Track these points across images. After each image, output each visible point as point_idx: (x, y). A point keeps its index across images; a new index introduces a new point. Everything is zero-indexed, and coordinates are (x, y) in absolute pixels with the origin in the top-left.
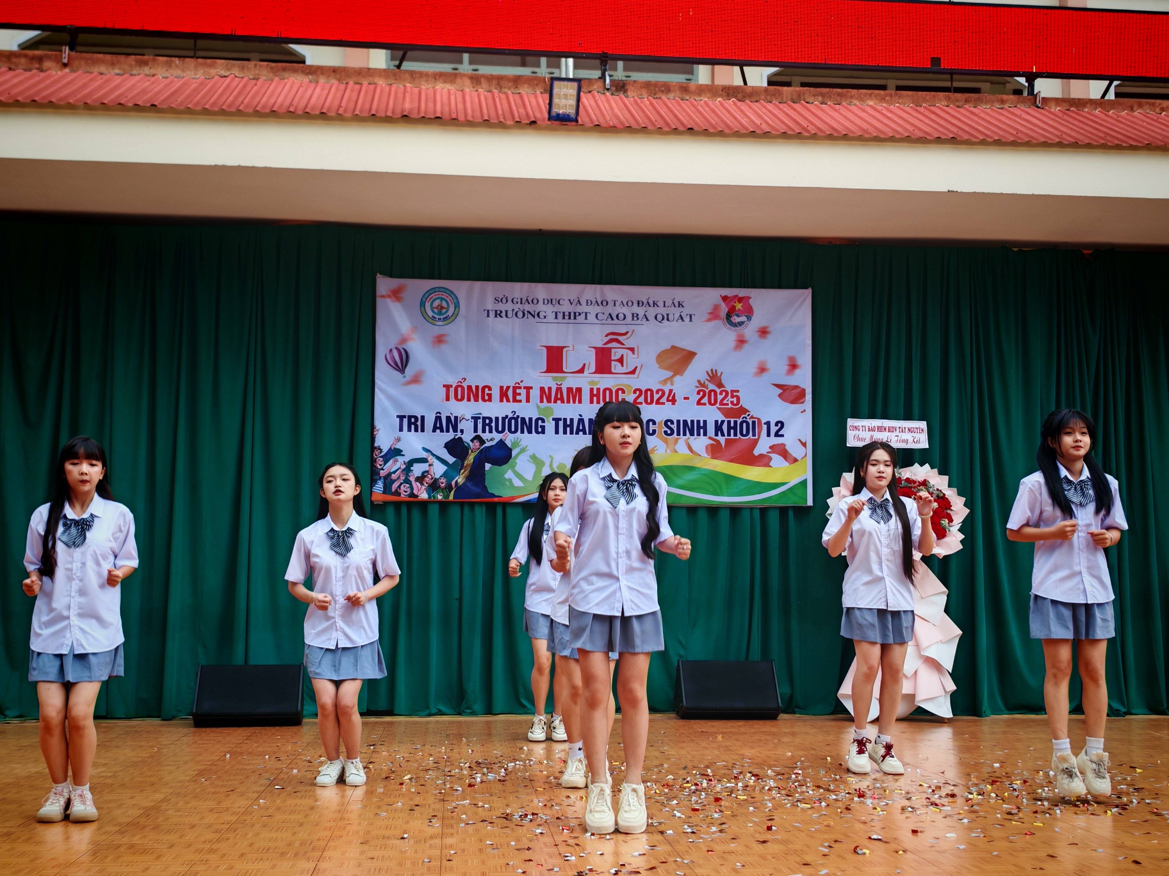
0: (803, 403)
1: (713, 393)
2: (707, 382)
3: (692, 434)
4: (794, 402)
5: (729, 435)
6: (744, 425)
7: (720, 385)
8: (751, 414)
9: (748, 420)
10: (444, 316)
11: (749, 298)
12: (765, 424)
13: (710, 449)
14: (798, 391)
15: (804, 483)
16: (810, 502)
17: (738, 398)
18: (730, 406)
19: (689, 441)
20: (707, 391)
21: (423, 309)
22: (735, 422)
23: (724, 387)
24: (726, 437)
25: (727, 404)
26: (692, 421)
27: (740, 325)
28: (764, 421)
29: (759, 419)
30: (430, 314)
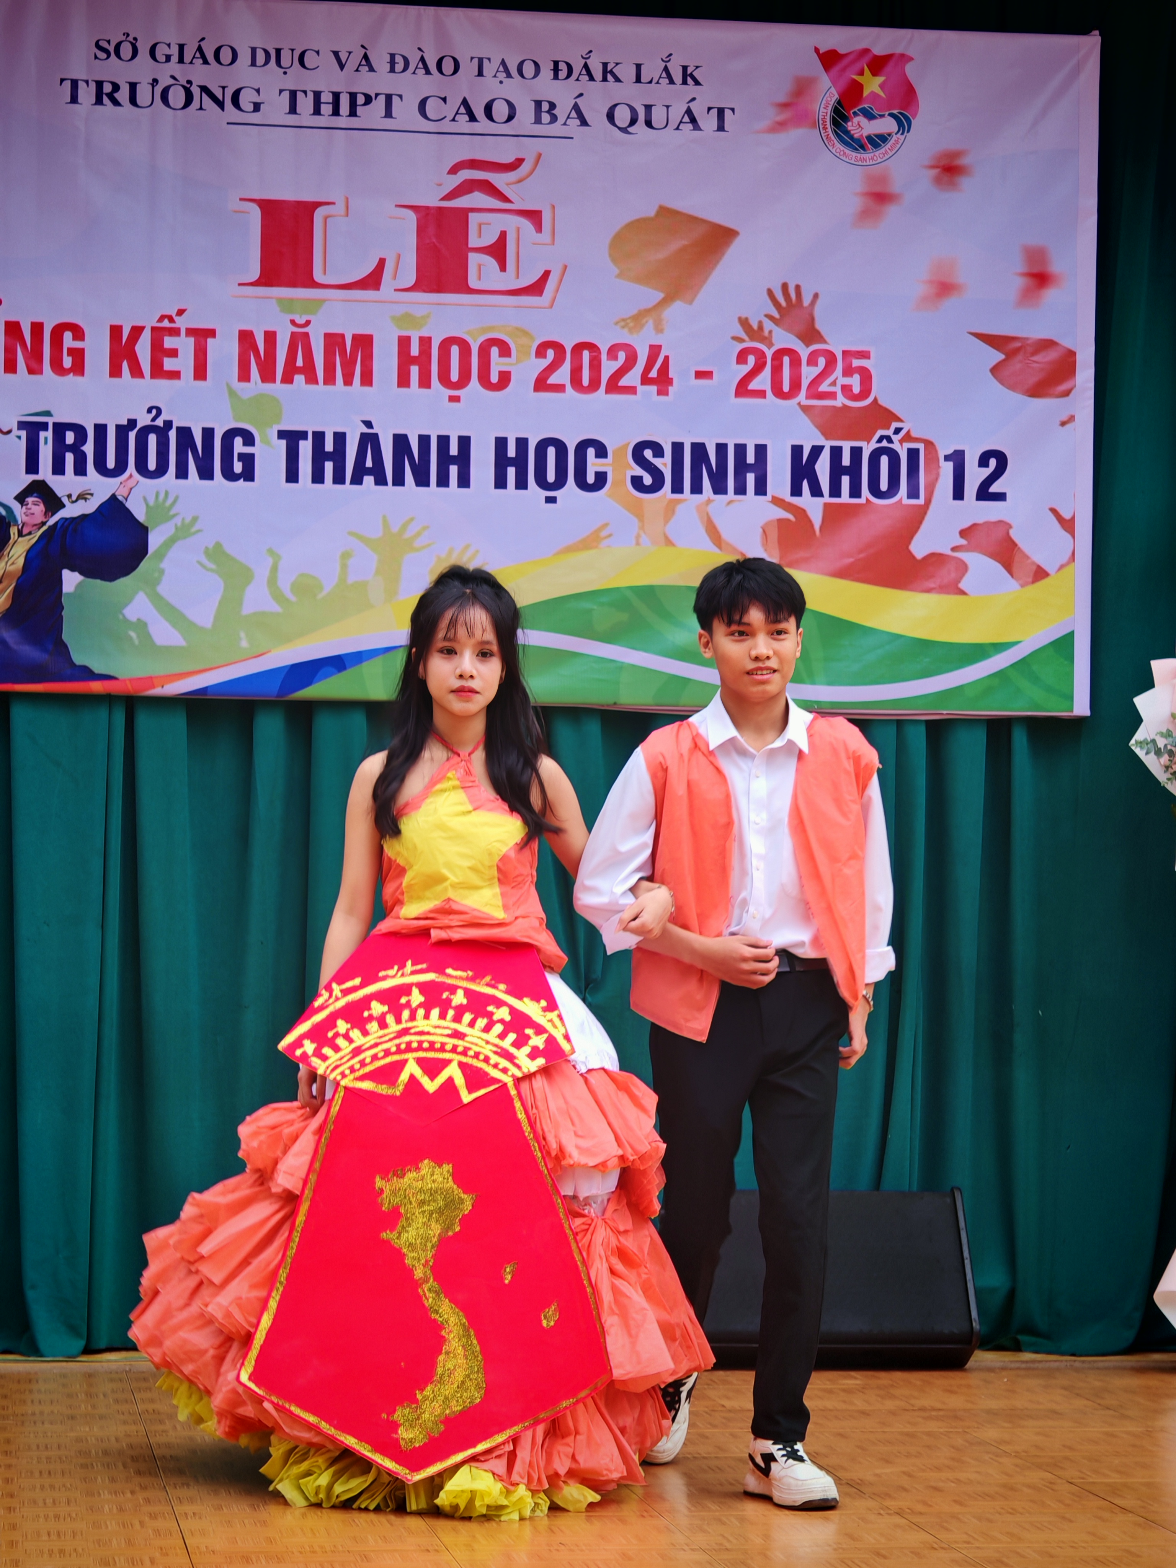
0: (1067, 393)
1: (786, 360)
2: (768, 325)
3: (719, 488)
4: (1037, 391)
5: (835, 491)
6: (884, 460)
7: (811, 334)
8: (906, 427)
9: (896, 446)
11: (904, 58)
12: (947, 458)
13: (774, 535)
14: (1051, 355)
15: (1064, 644)
16: (1081, 707)
17: (866, 376)
18: (841, 400)
19: (711, 509)
20: (769, 354)
22: (856, 453)
23: (825, 342)
24: (827, 499)
25: (832, 395)
26: (721, 448)
27: (876, 146)
28: (944, 450)
29: (929, 445)
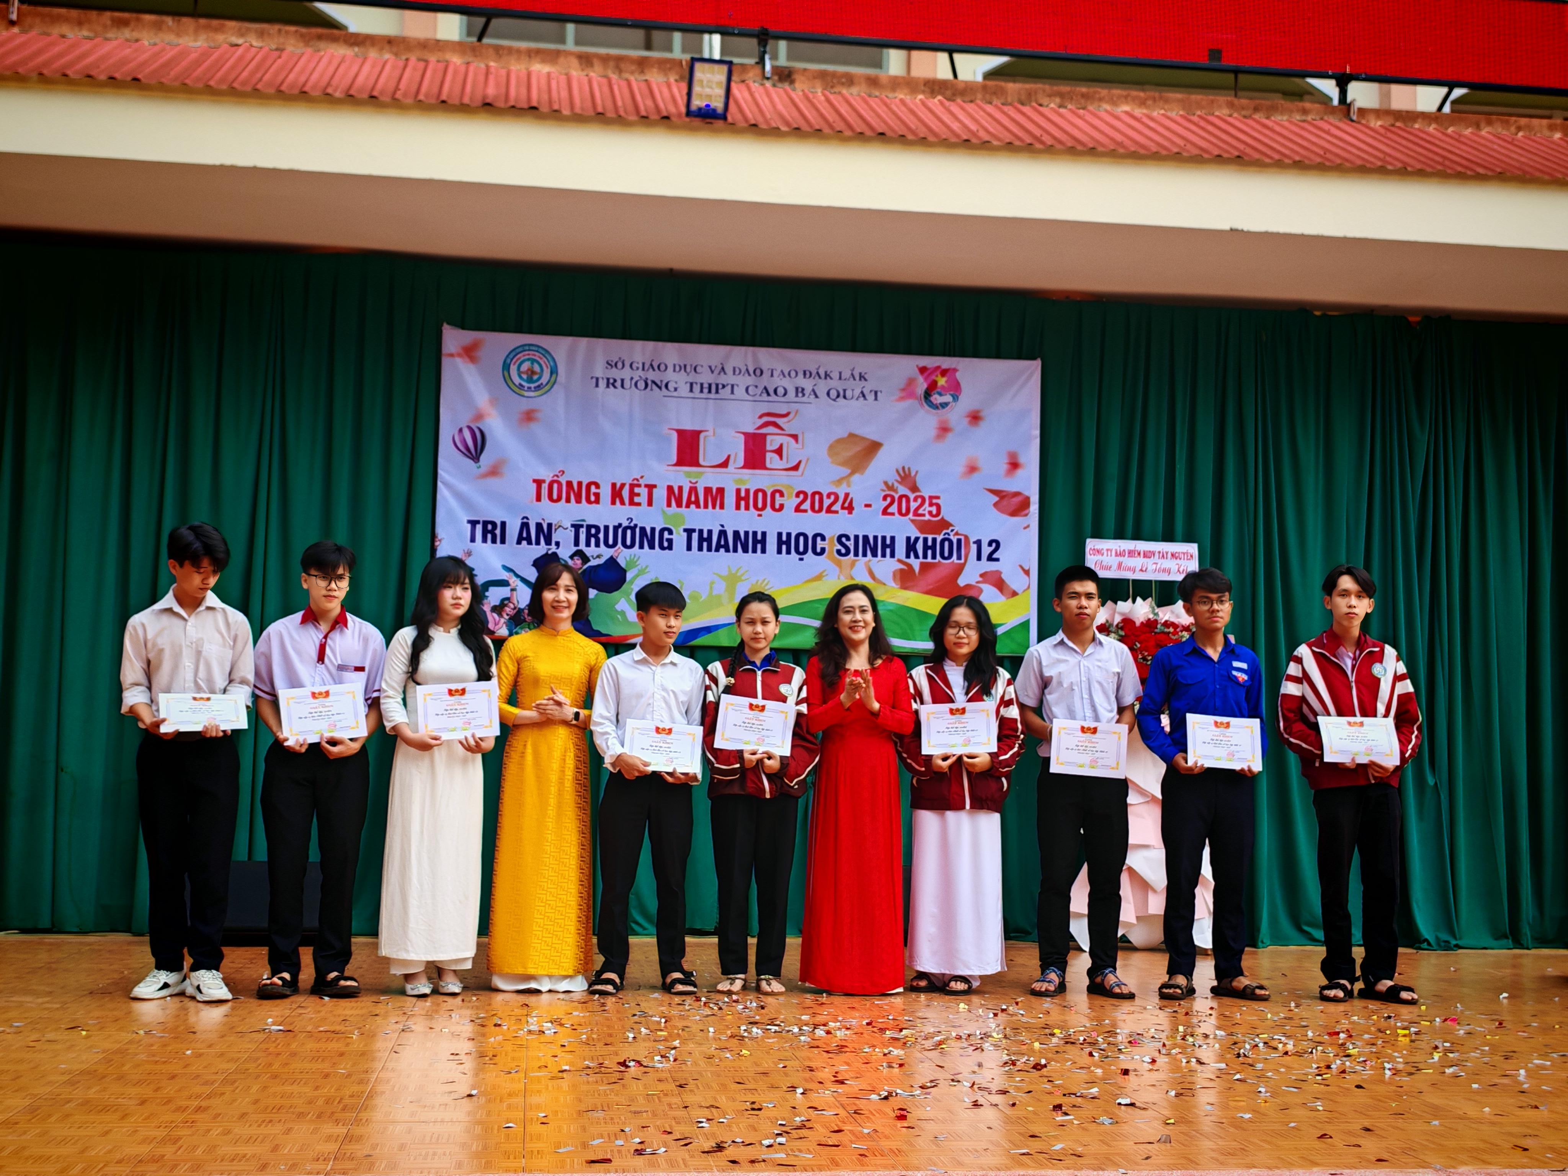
0: (1026, 515)
1: (904, 500)
2: (896, 485)
3: (875, 555)
4: (1014, 513)
5: (925, 557)
6: (946, 544)
7: (914, 488)
8: (956, 529)
9: (952, 537)
10: (536, 384)
11: (955, 370)
12: (974, 543)
13: (898, 576)
14: (1019, 498)
15: (1025, 625)
17: (939, 507)
18: (927, 517)
19: (870, 563)
20: (896, 496)
21: (506, 373)
22: (934, 540)
23: (920, 491)
24: (921, 560)
25: (923, 515)
26: (875, 538)
27: (943, 407)
28: (972, 539)
29: (966, 537)
30: (517, 380)
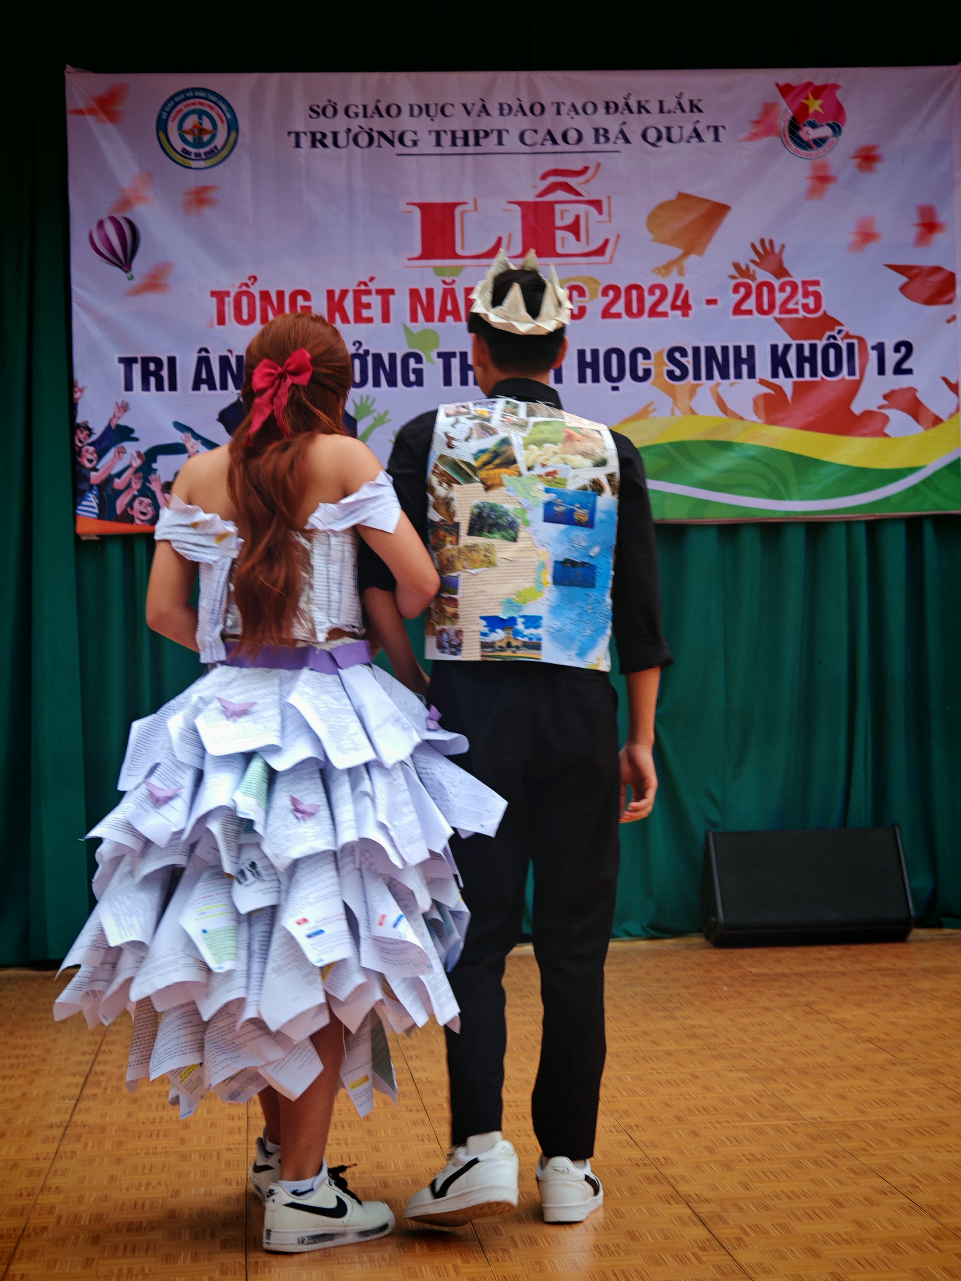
0: (950, 302)
1: (765, 290)
2: (752, 267)
3: (724, 375)
4: (931, 301)
5: (800, 373)
6: (832, 352)
8: (845, 329)
9: (839, 342)
10: (207, 149)
11: (835, 87)
12: (873, 348)
14: (939, 277)
15: (955, 466)
17: (818, 297)
18: (802, 314)
20: (754, 285)
21: (163, 136)
22: (813, 347)
24: (796, 379)
26: (725, 349)
27: (819, 145)
28: (871, 342)
30: (179, 145)
